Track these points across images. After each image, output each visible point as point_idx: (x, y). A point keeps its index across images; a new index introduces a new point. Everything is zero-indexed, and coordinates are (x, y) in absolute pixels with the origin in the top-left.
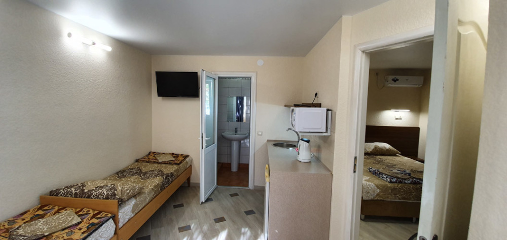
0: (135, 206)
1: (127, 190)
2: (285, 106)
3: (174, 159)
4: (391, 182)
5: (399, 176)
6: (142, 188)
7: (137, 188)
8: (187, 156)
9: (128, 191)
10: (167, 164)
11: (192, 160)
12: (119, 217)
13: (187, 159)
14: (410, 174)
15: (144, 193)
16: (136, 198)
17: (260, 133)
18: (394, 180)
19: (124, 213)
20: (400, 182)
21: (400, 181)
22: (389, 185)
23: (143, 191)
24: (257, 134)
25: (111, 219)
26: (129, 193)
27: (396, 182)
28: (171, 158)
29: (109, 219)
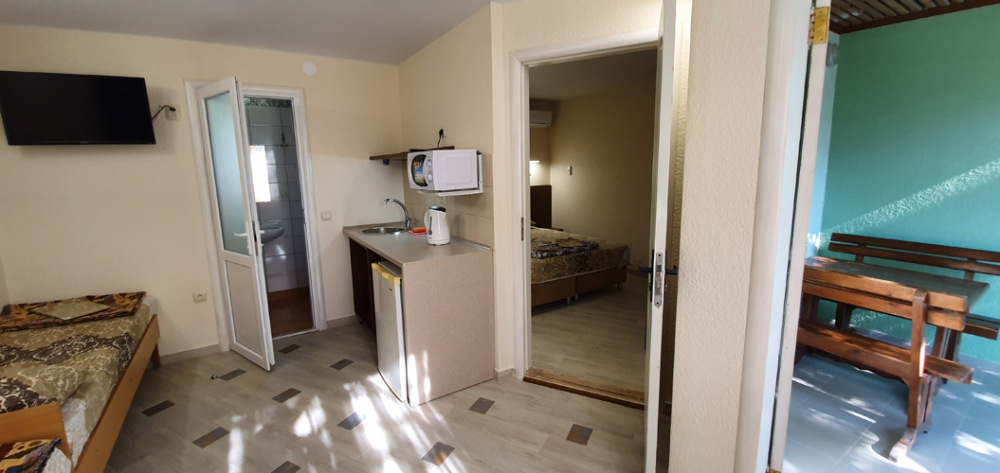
0: (88, 412)
1: (56, 380)
2: (372, 158)
3: (105, 307)
4: (542, 258)
5: (548, 248)
6: (85, 373)
7: (77, 375)
8: (141, 295)
9: (60, 383)
10: (94, 320)
11: (156, 302)
12: (69, 441)
13: (145, 301)
14: (557, 245)
15: (92, 384)
16: (81, 397)
17: (328, 216)
18: (545, 254)
19: (74, 431)
20: (552, 256)
21: (551, 254)
22: (542, 261)
23: (88, 379)
24: (319, 218)
25: (56, 449)
26: (63, 386)
27: (547, 256)
28: (95, 308)
29: (52, 450)
